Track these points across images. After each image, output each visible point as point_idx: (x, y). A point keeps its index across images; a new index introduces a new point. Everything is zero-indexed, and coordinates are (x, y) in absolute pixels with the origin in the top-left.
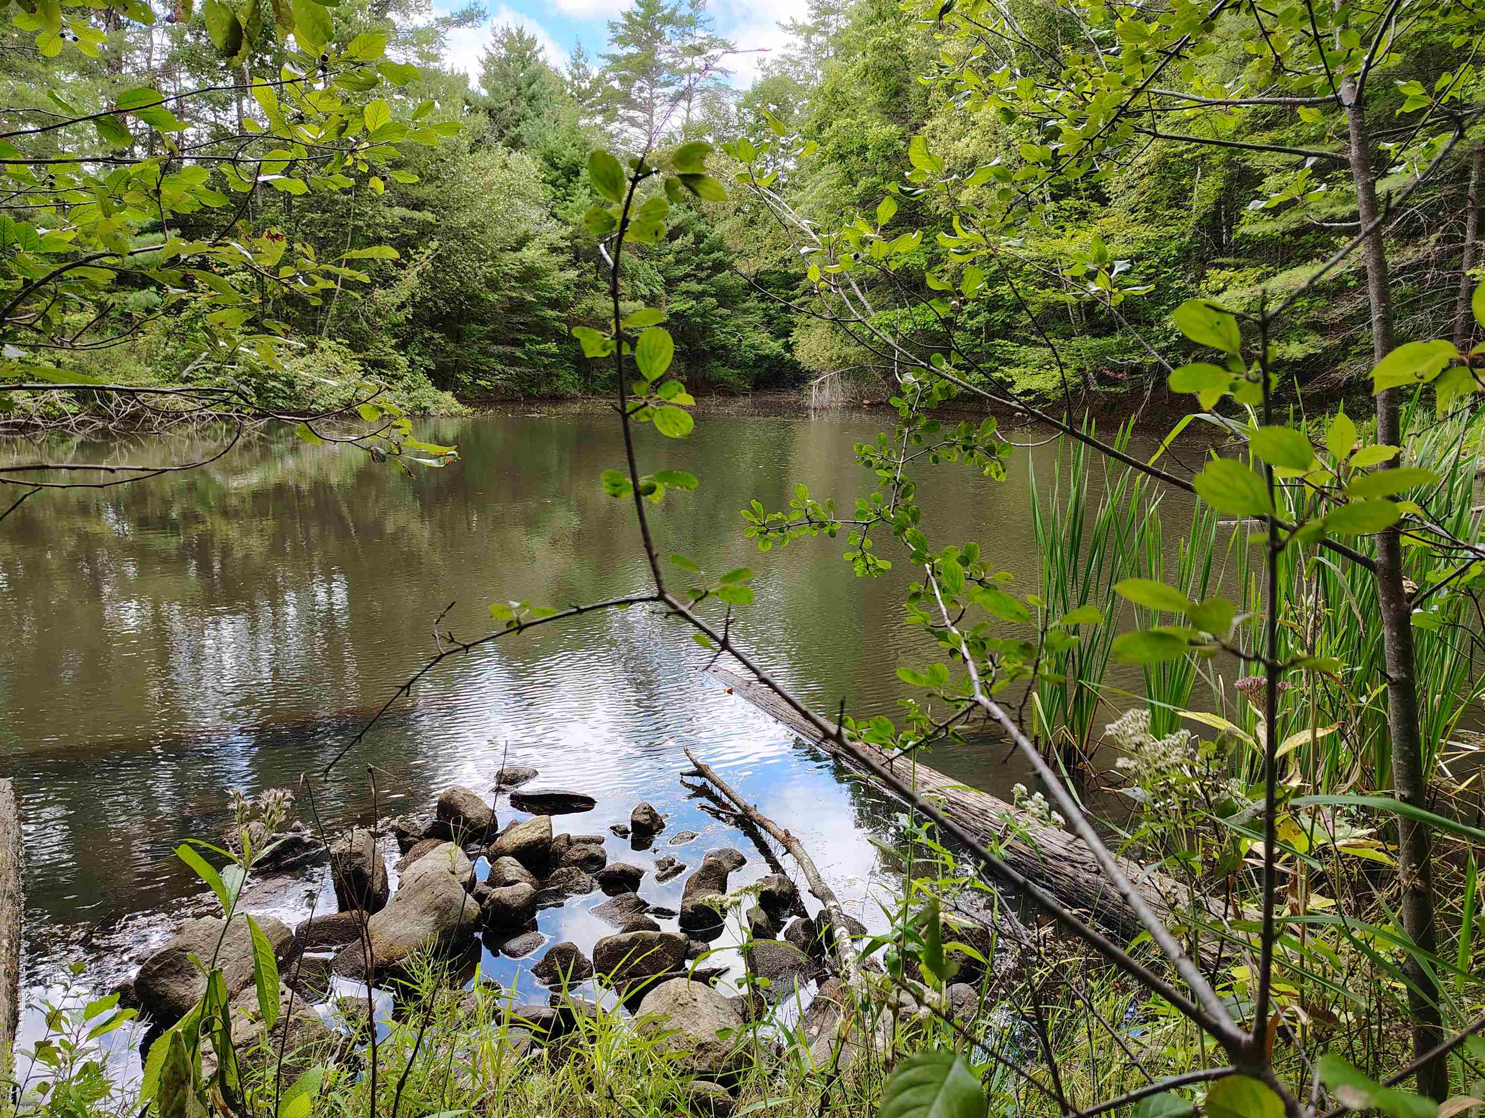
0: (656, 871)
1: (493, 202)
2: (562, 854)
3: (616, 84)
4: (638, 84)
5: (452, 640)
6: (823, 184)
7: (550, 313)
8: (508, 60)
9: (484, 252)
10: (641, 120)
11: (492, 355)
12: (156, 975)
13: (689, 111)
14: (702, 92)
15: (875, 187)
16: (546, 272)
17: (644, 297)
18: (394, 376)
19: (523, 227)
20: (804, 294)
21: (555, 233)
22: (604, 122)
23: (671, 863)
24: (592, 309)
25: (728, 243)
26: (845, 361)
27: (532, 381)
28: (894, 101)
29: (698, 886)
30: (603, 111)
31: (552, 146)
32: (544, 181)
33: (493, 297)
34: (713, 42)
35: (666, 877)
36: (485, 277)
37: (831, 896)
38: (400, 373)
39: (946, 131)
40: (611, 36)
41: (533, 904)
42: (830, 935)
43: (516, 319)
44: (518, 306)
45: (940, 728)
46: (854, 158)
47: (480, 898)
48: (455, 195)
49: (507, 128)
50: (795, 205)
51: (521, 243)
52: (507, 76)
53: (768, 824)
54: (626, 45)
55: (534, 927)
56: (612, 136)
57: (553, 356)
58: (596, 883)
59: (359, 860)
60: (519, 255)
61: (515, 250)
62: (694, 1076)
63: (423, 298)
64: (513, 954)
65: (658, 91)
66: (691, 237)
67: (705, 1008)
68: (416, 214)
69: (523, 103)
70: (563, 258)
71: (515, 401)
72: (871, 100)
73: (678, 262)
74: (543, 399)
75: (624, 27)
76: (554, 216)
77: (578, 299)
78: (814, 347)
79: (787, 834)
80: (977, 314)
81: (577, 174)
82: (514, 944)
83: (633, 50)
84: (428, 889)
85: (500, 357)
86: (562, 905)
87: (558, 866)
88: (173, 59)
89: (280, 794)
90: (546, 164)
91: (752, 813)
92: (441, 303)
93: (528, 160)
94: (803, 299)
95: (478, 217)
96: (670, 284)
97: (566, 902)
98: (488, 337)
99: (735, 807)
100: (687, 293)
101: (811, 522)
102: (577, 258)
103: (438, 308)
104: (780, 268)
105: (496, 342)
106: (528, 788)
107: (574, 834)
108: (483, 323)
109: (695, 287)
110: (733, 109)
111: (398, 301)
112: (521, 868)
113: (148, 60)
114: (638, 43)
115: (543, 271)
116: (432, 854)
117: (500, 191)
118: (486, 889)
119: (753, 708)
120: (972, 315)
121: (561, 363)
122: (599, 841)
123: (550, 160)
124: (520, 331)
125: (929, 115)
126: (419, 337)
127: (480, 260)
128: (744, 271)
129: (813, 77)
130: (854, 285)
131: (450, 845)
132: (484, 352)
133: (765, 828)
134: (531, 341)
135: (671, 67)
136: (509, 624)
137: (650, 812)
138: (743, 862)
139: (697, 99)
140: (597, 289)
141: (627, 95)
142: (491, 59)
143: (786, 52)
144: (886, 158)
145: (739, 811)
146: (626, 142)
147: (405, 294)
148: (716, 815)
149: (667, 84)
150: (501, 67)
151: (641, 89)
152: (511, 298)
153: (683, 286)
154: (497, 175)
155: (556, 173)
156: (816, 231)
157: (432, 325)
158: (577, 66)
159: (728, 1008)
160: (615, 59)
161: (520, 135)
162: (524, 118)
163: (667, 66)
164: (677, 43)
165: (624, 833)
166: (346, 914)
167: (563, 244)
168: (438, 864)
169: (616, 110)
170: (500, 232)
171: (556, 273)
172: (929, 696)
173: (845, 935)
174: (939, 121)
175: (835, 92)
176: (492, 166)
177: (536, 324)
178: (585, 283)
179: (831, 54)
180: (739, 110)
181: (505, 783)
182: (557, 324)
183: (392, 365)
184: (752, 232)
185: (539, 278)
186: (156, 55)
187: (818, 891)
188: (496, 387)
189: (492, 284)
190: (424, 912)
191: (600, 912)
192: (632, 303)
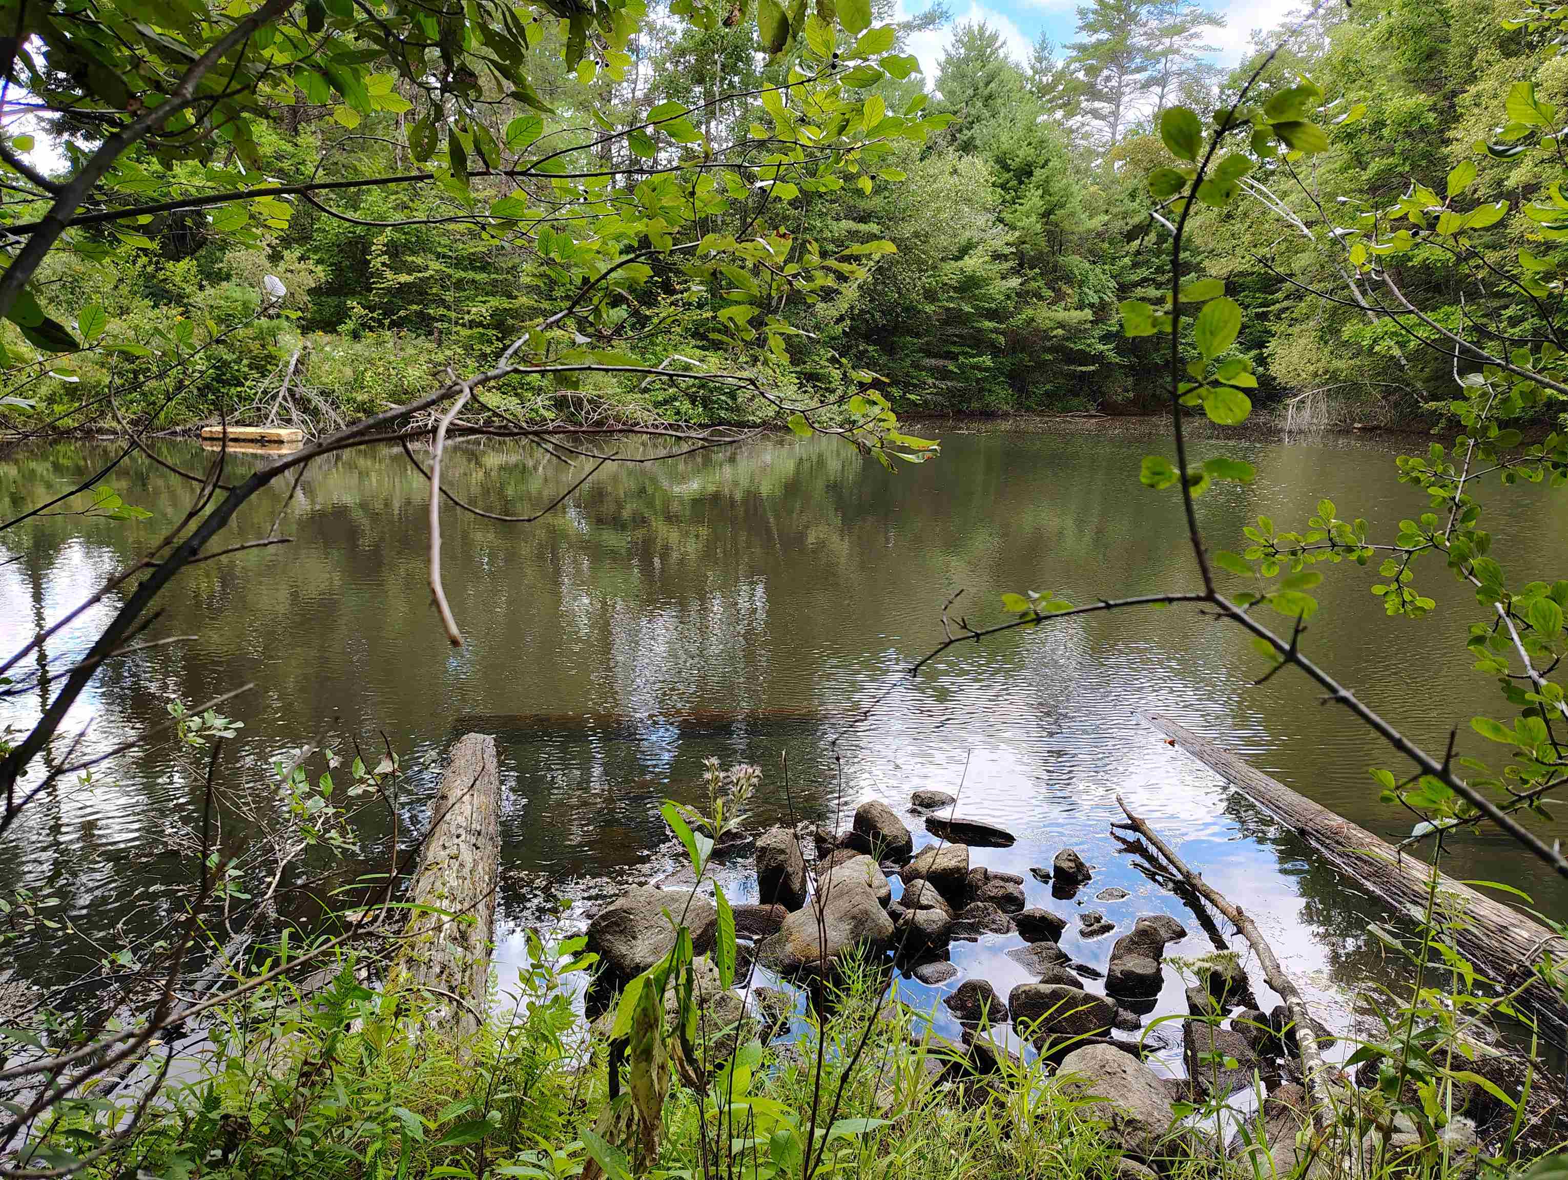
0: (1081, 925)
1: (939, 210)
2: (978, 888)
3: (1081, 75)
4: (1106, 73)
5: (965, 627)
6: (1322, 170)
7: (988, 324)
8: (966, 60)
9: (925, 262)
10: (1105, 111)
11: (924, 368)
12: (603, 931)
13: (1161, 98)
14: (1180, 75)
15: (1390, 169)
16: (986, 281)
17: (1092, 306)
18: (827, 389)
19: (968, 234)
20: (1287, 297)
21: (1001, 239)
22: (1064, 116)
23: (1098, 920)
24: (1033, 320)
25: (1198, 241)
26: (1334, 376)
27: (962, 395)
28: (1426, 66)
29: (1129, 950)
30: (1065, 105)
31: (1005, 147)
32: (994, 185)
33: (929, 308)
34: (1196, 19)
35: (1092, 934)
36: (924, 287)
37: (1294, 992)
38: (833, 386)
39: (1495, 96)
40: (1080, 23)
41: (947, 933)
42: (1291, 1034)
43: (950, 330)
44: (954, 318)
45: (1521, 798)
46: (1365, 137)
47: (894, 916)
48: (902, 205)
49: (960, 131)
50: (1284, 195)
51: (964, 251)
52: (964, 76)
53: (1214, 896)
54: (1095, 32)
55: (946, 957)
56: (1072, 131)
57: (987, 369)
58: (1013, 925)
59: (781, 857)
60: (960, 264)
61: (957, 259)
62: (1122, 1152)
63: (861, 311)
64: (925, 980)
65: (1127, 78)
66: (1152, 237)
67: (1136, 1084)
68: (862, 227)
69: (979, 104)
70: (1006, 265)
71: (943, 416)
72: (1393, 67)
73: (1135, 265)
74: (972, 416)
75: (1095, 12)
76: (1001, 220)
77: (1018, 309)
78: (1295, 360)
79: (1239, 911)
80: (1523, 319)
81: (1030, 174)
82: (927, 970)
83: (1104, 36)
84: (846, 898)
85: (932, 371)
86: (976, 940)
87: (973, 900)
88: (655, 88)
89: (750, 770)
90: (997, 167)
91: (1195, 881)
92: (877, 315)
93: (979, 162)
94: (1286, 304)
95: (922, 225)
96: (1123, 290)
97: (980, 938)
98: (920, 350)
99: (1175, 871)
100: (1143, 299)
101: (1334, 545)
102: (1021, 265)
103: (875, 321)
104: (1260, 268)
105: (929, 354)
106: (943, 814)
107: (992, 870)
108: (918, 335)
109: (1153, 292)
110: (1216, 91)
111: (836, 314)
112: (935, 893)
113: (633, 91)
114: (1110, 28)
115: (984, 280)
116: (849, 863)
117: (948, 197)
118: (900, 909)
119: (1199, 764)
120: (1514, 322)
121: (995, 377)
122: (1018, 882)
123: (1002, 162)
124: (954, 343)
125: (1473, 79)
126: (854, 350)
127: (921, 271)
128: (1214, 272)
129: (1320, 47)
130: (1353, 287)
131: (867, 858)
132: (917, 366)
133: (1212, 901)
134: (965, 354)
135: (1145, 50)
136: (1024, 615)
137: (1075, 859)
138: (1182, 934)
139: (1173, 84)
140: (1040, 297)
141: (1092, 86)
142: (949, 60)
143: (1287, 20)
144: (1408, 134)
145: (1180, 877)
146: (1086, 136)
147: (844, 306)
148: (1152, 876)
149: (1139, 70)
150: (958, 67)
151: (1108, 79)
152: (948, 309)
153: (1139, 291)
154: (947, 182)
155: (1007, 176)
156: (1308, 225)
157: (867, 338)
158: (1040, 60)
159: (1162, 1090)
160: (1082, 48)
161: (973, 138)
162: (978, 119)
163: (1141, 50)
164: (1154, 24)
165: (1045, 878)
166: (767, 907)
167: (1007, 250)
168: (855, 874)
169: (1079, 103)
170: (943, 240)
171: (998, 282)
172: (1516, 755)
173: (1311, 1039)
174: (1486, 85)
175: (1346, 61)
176: (942, 172)
177: (973, 337)
178: (1028, 292)
179: (1345, 17)
180: (1222, 92)
181: (920, 805)
182: (994, 336)
183: (826, 379)
184: (1225, 229)
185: (979, 287)
186: (640, 85)
187: (1277, 982)
188: (925, 401)
189: (930, 295)
190: (841, 919)
191: (1016, 956)
192: (1078, 312)
